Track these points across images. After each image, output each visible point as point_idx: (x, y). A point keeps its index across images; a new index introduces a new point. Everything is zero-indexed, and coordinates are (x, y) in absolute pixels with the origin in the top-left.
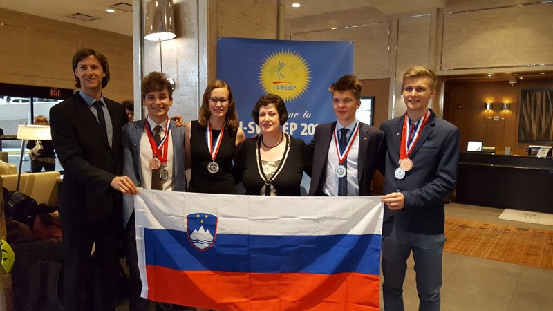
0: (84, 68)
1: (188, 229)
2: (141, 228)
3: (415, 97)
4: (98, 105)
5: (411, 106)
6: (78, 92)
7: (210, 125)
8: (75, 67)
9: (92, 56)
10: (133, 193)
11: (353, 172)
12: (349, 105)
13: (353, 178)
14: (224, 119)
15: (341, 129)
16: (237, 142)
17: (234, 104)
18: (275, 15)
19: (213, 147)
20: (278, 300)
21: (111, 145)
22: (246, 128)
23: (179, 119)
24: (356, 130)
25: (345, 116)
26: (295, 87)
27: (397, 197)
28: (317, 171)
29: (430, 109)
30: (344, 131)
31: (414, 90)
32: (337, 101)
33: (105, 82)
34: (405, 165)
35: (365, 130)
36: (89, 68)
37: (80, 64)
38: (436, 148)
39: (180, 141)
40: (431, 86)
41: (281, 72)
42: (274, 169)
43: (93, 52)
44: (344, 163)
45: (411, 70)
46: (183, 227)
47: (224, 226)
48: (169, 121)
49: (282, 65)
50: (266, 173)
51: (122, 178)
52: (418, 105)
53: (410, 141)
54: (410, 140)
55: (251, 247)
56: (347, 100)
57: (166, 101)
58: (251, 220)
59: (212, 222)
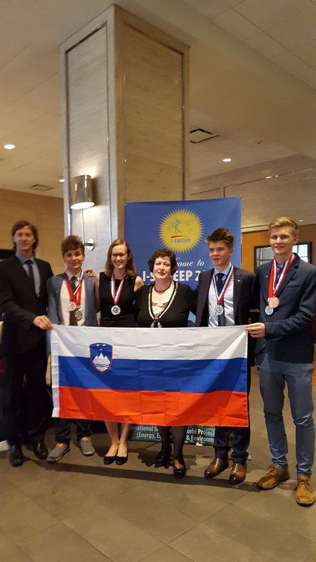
0: (21, 235)
1: (91, 355)
2: (55, 356)
3: (280, 243)
4: (29, 263)
7: (114, 276)
8: (14, 234)
9: (26, 227)
11: (229, 310)
12: (222, 253)
13: (229, 315)
14: (124, 271)
15: (218, 274)
21: (37, 293)
22: (148, 277)
23: (91, 272)
24: (230, 274)
25: (220, 262)
26: (189, 240)
27: (260, 326)
29: (295, 254)
30: (220, 275)
31: (279, 238)
32: (212, 250)
33: (35, 245)
34: (273, 302)
35: (238, 273)
36: (24, 235)
37: (18, 232)
38: (298, 286)
39: (91, 289)
40: (294, 234)
41: (178, 227)
43: (27, 224)
44: (221, 302)
45: (275, 221)
46: (87, 354)
49: (178, 222)
50: (154, 313)
51: (41, 317)
52: (283, 250)
53: (277, 282)
54: (277, 280)
55: (140, 369)
56: (220, 249)
57: (80, 257)
58: (138, 348)
59: (108, 350)
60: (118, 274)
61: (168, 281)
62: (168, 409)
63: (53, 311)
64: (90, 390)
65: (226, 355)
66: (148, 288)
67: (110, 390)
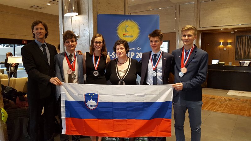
1: (85, 100)
2: (63, 101)
3: (187, 39)
4: (43, 46)
5: (186, 44)
6: (34, 40)
7: (94, 54)
8: (33, 29)
9: (40, 24)
10: (60, 85)
11: (159, 74)
13: (159, 77)
14: (100, 52)
15: (154, 55)
16: (107, 62)
17: (105, 44)
19: (96, 64)
20: (126, 131)
21: (49, 64)
22: (111, 55)
23: (80, 52)
24: (160, 55)
26: (133, 36)
28: (143, 74)
29: (194, 45)
30: (155, 55)
31: (187, 36)
33: (46, 36)
34: (184, 70)
35: (164, 55)
36: (39, 29)
37: (35, 27)
38: (197, 62)
39: (81, 61)
40: (194, 34)
41: (127, 29)
42: (124, 74)
43: (41, 22)
44: (155, 70)
46: (83, 99)
47: (101, 99)
48: (76, 53)
49: (127, 26)
51: (55, 78)
55: (114, 108)
56: (156, 41)
57: (74, 43)
58: (113, 96)
60: (97, 53)
62: (128, 128)
65: (162, 100)
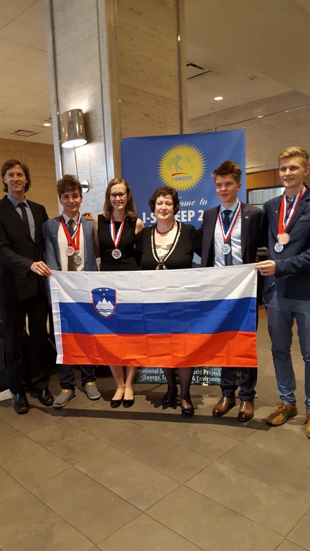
0: (12, 175)
1: (94, 301)
2: (56, 303)
3: (289, 175)
4: (22, 206)
5: (287, 185)
6: (6, 196)
8: (3, 175)
9: (17, 166)
11: (237, 249)
12: (231, 188)
13: (237, 253)
14: (124, 212)
15: (224, 212)
16: (136, 232)
18: (178, 112)
19: (116, 237)
20: (171, 356)
21: (33, 238)
22: (148, 219)
23: (89, 215)
24: (238, 211)
25: (228, 197)
26: (191, 177)
27: (270, 263)
29: (306, 186)
30: (227, 212)
31: (288, 170)
32: (219, 185)
33: (27, 187)
34: (283, 238)
35: (246, 210)
36: (15, 175)
37: (8, 172)
38: (309, 221)
39: (89, 232)
40: (304, 164)
41: (178, 164)
42: (166, 252)
43: (18, 163)
44: (228, 241)
46: (90, 300)
47: (123, 297)
48: (80, 216)
49: (179, 158)
50: (159, 255)
51: (38, 263)
52: (293, 183)
53: (287, 217)
54: (287, 215)
55: (146, 313)
56: (228, 184)
58: (142, 291)
59: (112, 295)
60: (118, 216)
61: (171, 222)
62: (175, 351)
63: (51, 256)
64: (95, 335)
65: (235, 295)
66: (150, 230)
67: (116, 335)
